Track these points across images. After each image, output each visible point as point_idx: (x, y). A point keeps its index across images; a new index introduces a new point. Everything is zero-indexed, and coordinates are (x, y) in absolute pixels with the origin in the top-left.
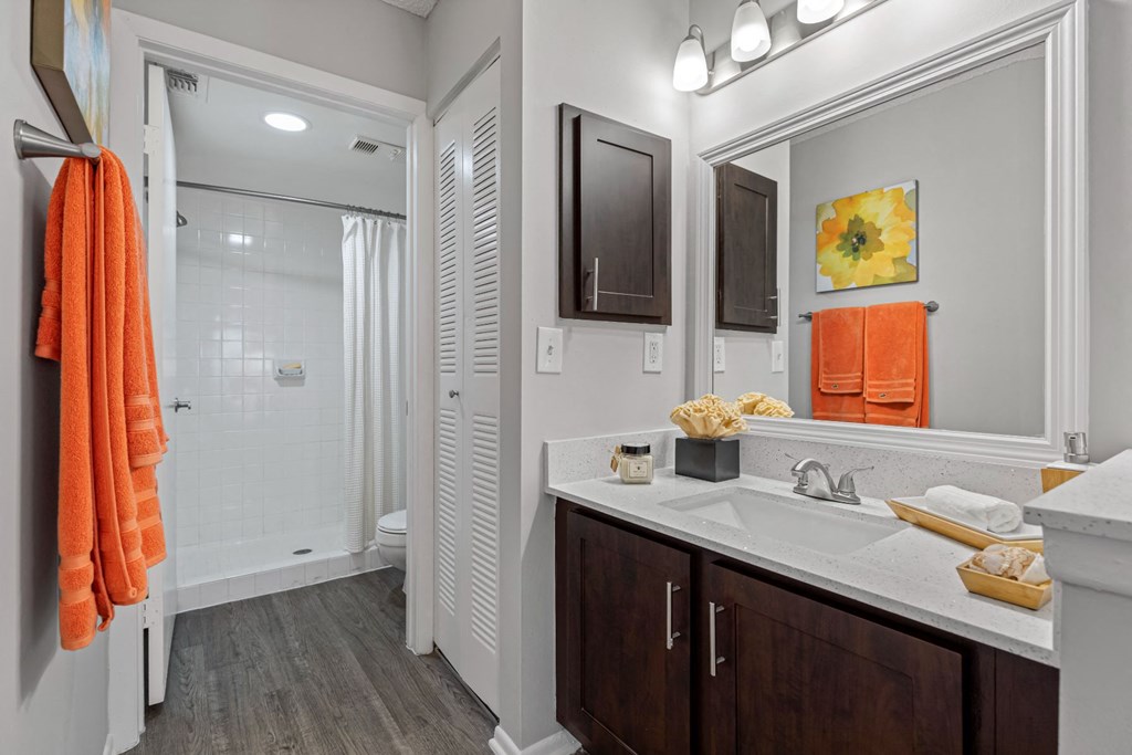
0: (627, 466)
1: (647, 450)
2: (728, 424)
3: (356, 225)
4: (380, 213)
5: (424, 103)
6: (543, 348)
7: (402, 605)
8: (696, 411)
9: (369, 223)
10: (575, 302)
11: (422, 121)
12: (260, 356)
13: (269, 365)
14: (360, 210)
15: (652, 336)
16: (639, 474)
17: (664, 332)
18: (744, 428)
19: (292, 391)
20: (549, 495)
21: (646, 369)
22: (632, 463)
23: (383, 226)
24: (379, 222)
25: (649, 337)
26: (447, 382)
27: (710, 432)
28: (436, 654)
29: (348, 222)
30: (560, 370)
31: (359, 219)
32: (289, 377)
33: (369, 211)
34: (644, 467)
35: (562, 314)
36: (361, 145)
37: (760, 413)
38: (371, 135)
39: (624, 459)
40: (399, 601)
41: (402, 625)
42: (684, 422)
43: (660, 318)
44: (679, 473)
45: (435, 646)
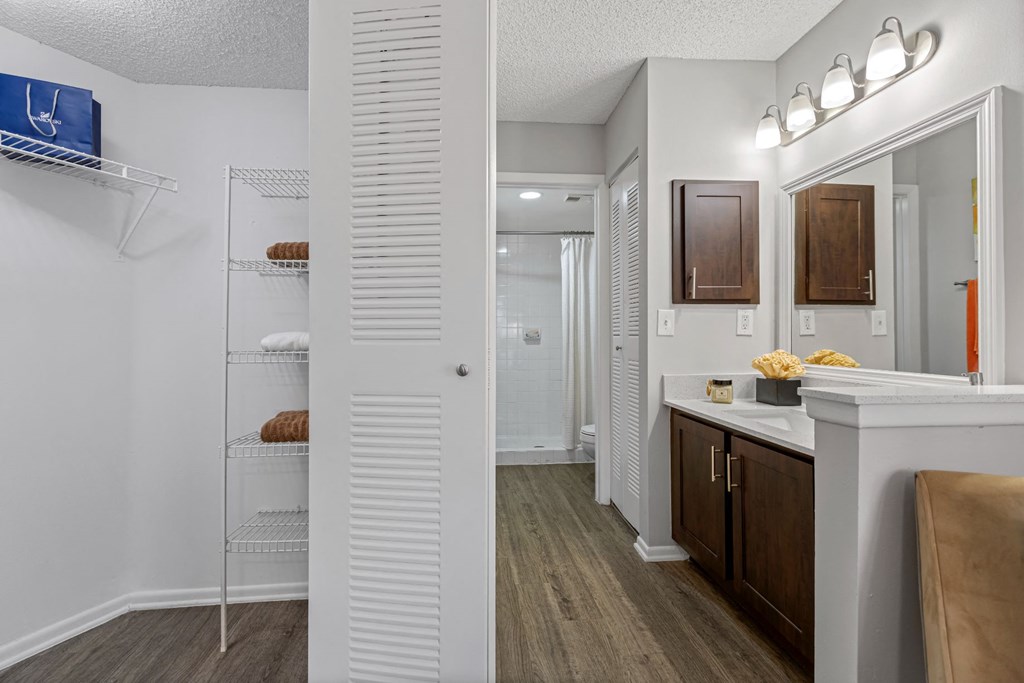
0: (715, 392)
1: (730, 383)
2: (786, 369)
3: (569, 243)
4: (584, 233)
5: (603, 176)
6: (661, 322)
7: (593, 481)
8: (764, 360)
9: (577, 241)
10: (682, 293)
11: (603, 185)
12: (515, 325)
13: (521, 330)
14: (572, 233)
15: (743, 312)
16: (722, 397)
17: (755, 308)
18: (798, 371)
19: (533, 347)
20: (667, 407)
21: (739, 333)
22: (718, 390)
23: (586, 241)
24: (583, 240)
25: (741, 313)
26: (617, 341)
27: (776, 374)
28: (612, 506)
29: (565, 242)
30: (673, 334)
31: (571, 240)
32: (532, 339)
33: (578, 233)
34: (725, 393)
35: (674, 301)
36: (570, 199)
37: (826, 364)
38: (575, 193)
39: (713, 388)
40: (592, 478)
41: (594, 490)
42: (759, 367)
43: (751, 299)
44: (758, 401)
45: (611, 501)
